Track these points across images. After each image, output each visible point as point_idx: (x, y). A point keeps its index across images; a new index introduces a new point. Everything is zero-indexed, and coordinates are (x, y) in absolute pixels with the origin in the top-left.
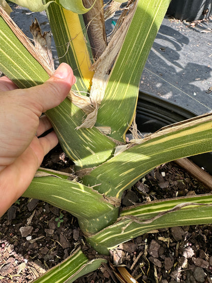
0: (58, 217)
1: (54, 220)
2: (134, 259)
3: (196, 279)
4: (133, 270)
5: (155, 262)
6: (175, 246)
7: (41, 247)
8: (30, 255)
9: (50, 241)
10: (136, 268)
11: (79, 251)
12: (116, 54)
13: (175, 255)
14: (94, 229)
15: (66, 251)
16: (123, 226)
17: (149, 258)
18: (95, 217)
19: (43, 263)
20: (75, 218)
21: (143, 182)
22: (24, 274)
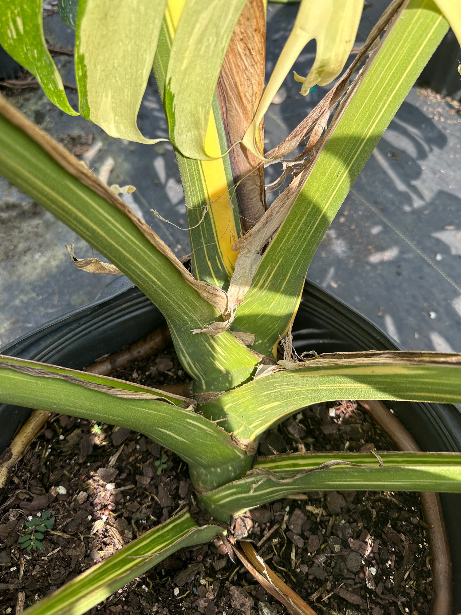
0: (158, 459)
1: (152, 464)
2: (265, 532)
3: (348, 567)
4: (261, 547)
5: (294, 540)
6: (328, 521)
7: (129, 500)
8: (112, 511)
9: (143, 493)
10: (267, 545)
11: (185, 513)
12: (275, 228)
13: (325, 532)
14: (212, 483)
15: (165, 511)
16: (254, 482)
17: (287, 533)
18: (215, 466)
19: (130, 523)
20: (185, 464)
21: (297, 421)
22: (101, 536)
